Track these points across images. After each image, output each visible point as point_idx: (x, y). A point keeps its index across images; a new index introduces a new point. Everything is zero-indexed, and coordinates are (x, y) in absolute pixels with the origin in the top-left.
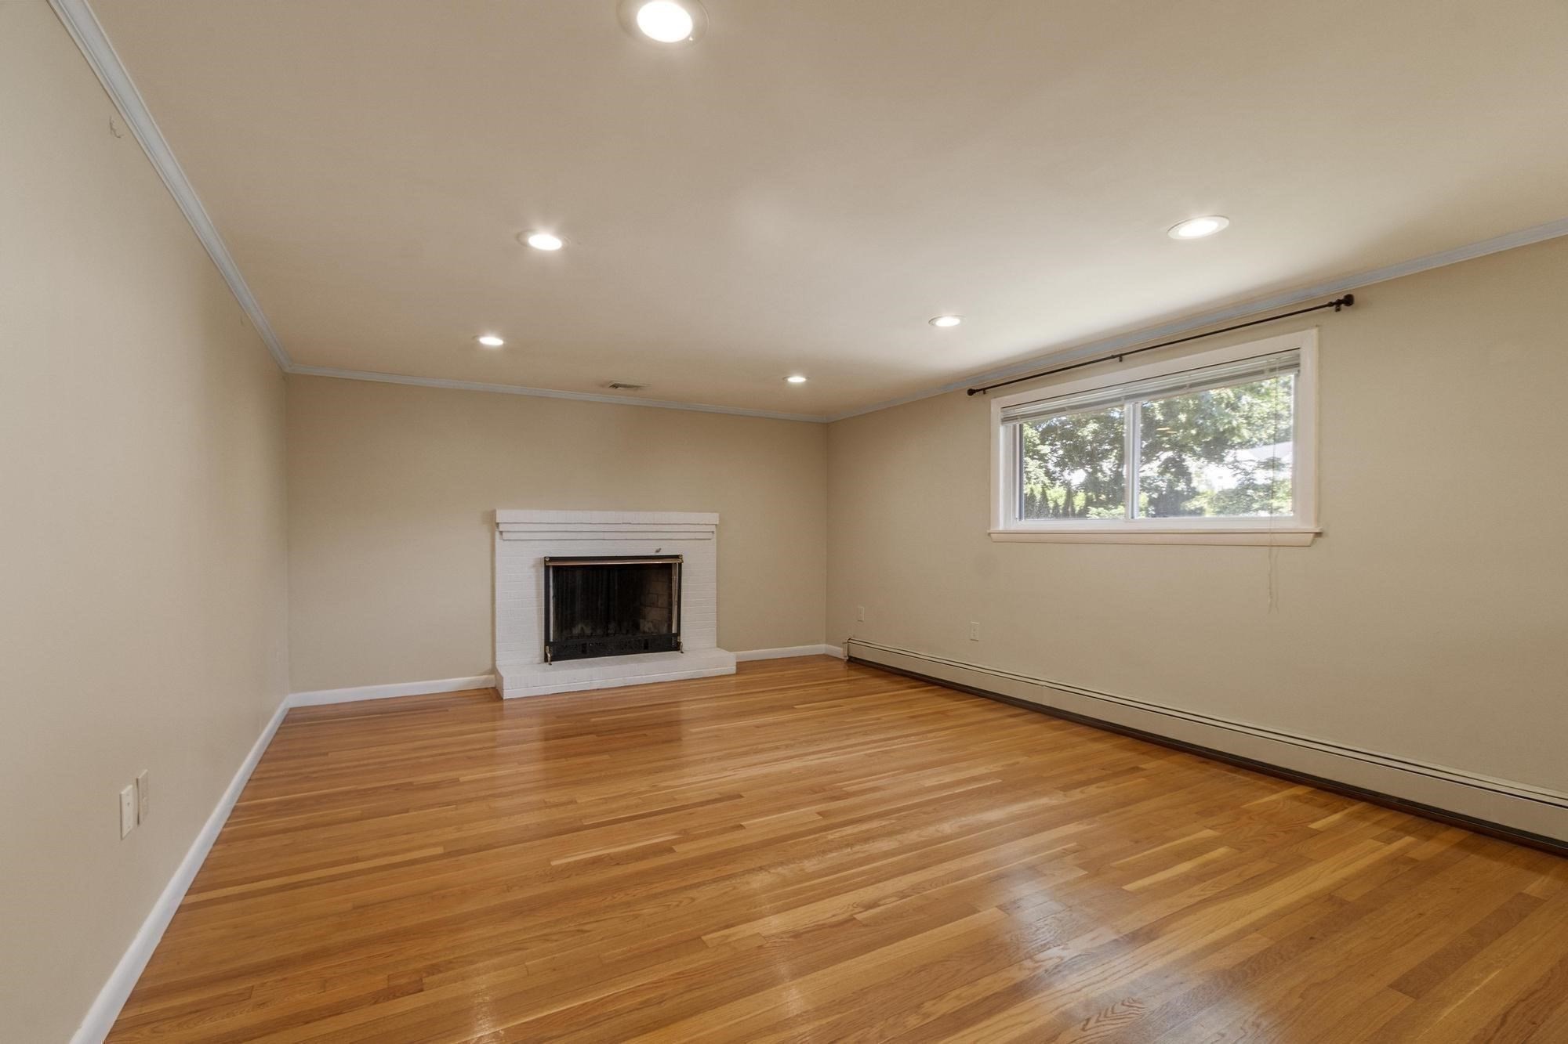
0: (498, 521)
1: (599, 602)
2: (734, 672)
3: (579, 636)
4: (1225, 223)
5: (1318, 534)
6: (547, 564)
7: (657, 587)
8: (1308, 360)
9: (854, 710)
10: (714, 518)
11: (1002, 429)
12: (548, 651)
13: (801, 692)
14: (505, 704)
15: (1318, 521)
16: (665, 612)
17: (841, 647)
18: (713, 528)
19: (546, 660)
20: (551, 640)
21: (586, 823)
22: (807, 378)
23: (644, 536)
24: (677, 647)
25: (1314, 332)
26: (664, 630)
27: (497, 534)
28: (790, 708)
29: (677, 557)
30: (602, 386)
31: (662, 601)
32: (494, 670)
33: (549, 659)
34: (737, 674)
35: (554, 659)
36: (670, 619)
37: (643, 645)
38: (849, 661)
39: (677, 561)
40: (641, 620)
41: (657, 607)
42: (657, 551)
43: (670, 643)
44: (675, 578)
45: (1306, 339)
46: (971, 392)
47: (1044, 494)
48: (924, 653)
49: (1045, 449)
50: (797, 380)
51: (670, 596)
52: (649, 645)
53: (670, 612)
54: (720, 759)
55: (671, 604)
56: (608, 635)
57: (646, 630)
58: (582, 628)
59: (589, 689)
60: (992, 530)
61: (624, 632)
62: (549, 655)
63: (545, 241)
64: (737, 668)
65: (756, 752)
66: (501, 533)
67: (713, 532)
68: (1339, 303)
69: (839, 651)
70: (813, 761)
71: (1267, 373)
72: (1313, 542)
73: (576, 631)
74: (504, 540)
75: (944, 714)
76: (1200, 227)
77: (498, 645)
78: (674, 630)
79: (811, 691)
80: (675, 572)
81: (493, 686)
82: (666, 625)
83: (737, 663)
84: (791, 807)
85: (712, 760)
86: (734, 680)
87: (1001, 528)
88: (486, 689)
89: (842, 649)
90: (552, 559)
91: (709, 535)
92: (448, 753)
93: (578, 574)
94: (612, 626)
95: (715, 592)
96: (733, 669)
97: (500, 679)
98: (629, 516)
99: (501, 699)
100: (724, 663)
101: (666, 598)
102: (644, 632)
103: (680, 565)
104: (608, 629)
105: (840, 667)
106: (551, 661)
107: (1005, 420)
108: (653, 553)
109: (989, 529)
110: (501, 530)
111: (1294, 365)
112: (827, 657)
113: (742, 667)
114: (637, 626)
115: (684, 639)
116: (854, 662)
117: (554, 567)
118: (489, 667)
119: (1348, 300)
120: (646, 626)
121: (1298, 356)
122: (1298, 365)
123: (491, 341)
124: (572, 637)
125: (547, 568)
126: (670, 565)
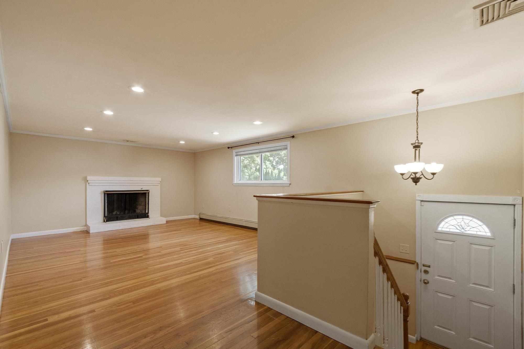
0: (88, 180)
1: (122, 204)
2: (165, 223)
3: (115, 215)
4: (262, 123)
5: (290, 184)
6: (105, 193)
7: (141, 199)
8: (289, 148)
9: (197, 230)
10: (159, 179)
11: (235, 158)
12: (105, 219)
13: (184, 227)
14: (90, 234)
15: (290, 181)
16: (144, 206)
17: (197, 215)
18: (159, 182)
19: (104, 221)
20: (106, 215)
21: (119, 255)
22: (185, 142)
23: (137, 184)
24: (148, 217)
25: (289, 142)
26: (144, 212)
27: (87, 184)
28: (180, 230)
29: (148, 190)
30: (124, 140)
31: (143, 203)
32: (86, 225)
33: (105, 221)
34: (166, 224)
35: (107, 221)
36: (146, 209)
37: (137, 216)
38: (200, 219)
39: (148, 192)
40: (136, 210)
41: (141, 205)
42: (142, 189)
43: (146, 216)
44: (147, 197)
45: (287, 143)
46: (228, 148)
47: (272, 172)
48: (218, 215)
49: (271, 159)
50: (182, 142)
51: (146, 202)
52: (139, 216)
53: (146, 207)
54: (157, 241)
55: (146, 204)
56: (125, 214)
57: (138, 212)
58: (116, 212)
59: (119, 229)
60: (233, 183)
61: (131, 213)
62: (105, 220)
63: (108, 113)
64: (166, 222)
65: (168, 239)
66: (89, 183)
67: (159, 183)
68: (292, 137)
69: (197, 217)
70: (182, 240)
71: (283, 150)
72: (289, 186)
73: (114, 213)
74: (90, 186)
75: (220, 229)
76: (258, 123)
77: (87, 217)
78: (147, 212)
79: (187, 226)
80: (147, 195)
81: (86, 230)
82: (144, 211)
83: (166, 221)
84: (174, 248)
85: (155, 241)
86: (165, 225)
87: (235, 182)
88: (84, 231)
89: (198, 216)
90: (106, 191)
91: (158, 184)
92: (75, 245)
93: (115, 196)
94: (127, 212)
95: (160, 201)
96: (165, 222)
97: (88, 227)
98: (132, 178)
99: (89, 233)
100: (163, 221)
101: (144, 203)
102: (137, 213)
103: (149, 193)
104: (125, 212)
105: (198, 221)
106: (106, 222)
107: (236, 155)
108: (140, 189)
109: (233, 182)
110: (89, 182)
111: (286, 149)
112: (194, 219)
113: (167, 222)
114: (135, 211)
115: (150, 214)
116: (201, 219)
117: (107, 193)
118: (84, 224)
119: (293, 137)
120: (138, 211)
121: (287, 147)
122: (287, 149)
123: (88, 129)
124: (113, 215)
125: (105, 194)
126: (145, 193)
